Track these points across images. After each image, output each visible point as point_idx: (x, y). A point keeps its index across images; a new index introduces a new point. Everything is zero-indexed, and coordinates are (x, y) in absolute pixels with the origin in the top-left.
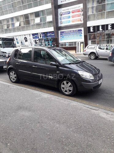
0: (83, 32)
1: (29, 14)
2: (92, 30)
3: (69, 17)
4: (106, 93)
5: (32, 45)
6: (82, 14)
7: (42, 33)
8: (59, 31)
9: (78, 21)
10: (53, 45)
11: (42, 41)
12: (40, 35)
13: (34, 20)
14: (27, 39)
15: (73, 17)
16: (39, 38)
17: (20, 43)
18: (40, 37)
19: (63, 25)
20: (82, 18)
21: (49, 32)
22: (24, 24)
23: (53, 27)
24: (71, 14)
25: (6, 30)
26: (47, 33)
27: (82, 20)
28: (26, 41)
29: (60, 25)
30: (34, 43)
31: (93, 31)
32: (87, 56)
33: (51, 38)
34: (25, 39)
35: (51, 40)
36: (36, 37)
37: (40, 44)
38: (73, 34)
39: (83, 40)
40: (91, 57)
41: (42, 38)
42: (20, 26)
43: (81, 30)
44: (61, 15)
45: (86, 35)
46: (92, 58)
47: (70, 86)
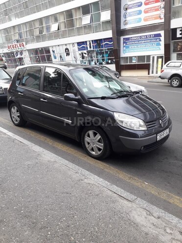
0: (162, 38)
1: (73, 9)
2: (180, 34)
3: (140, 12)
4: (176, 157)
5: (76, 61)
6: (162, 6)
7: (92, 41)
8: (122, 38)
9: (156, 18)
10: (110, 61)
11: (93, 55)
12: (90, 44)
13: (81, 19)
14: (68, 51)
15: (146, 12)
16: (87, 49)
17: (58, 59)
18: (90, 47)
19: (128, 27)
20: (162, 13)
21: (104, 39)
22: (65, 27)
23: (111, 31)
24: (143, 7)
25: (38, 37)
26: (101, 40)
27: (162, 16)
28: (68, 54)
29: (123, 27)
30: (79, 58)
31: (181, 36)
32: (166, 81)
33: (108, 49)
34: (66, 51)
35: (106, 52)
36: (83, 49)
37: (90, 59)
38: (146, 41)
39: (161, 52)
40: (173, 83)
41: (92, 49)
42: (58, 29)
43: (159, 35)
44: (126, 9)
45: (168, 43)
46: (175, 85)
47: (99, 141)
